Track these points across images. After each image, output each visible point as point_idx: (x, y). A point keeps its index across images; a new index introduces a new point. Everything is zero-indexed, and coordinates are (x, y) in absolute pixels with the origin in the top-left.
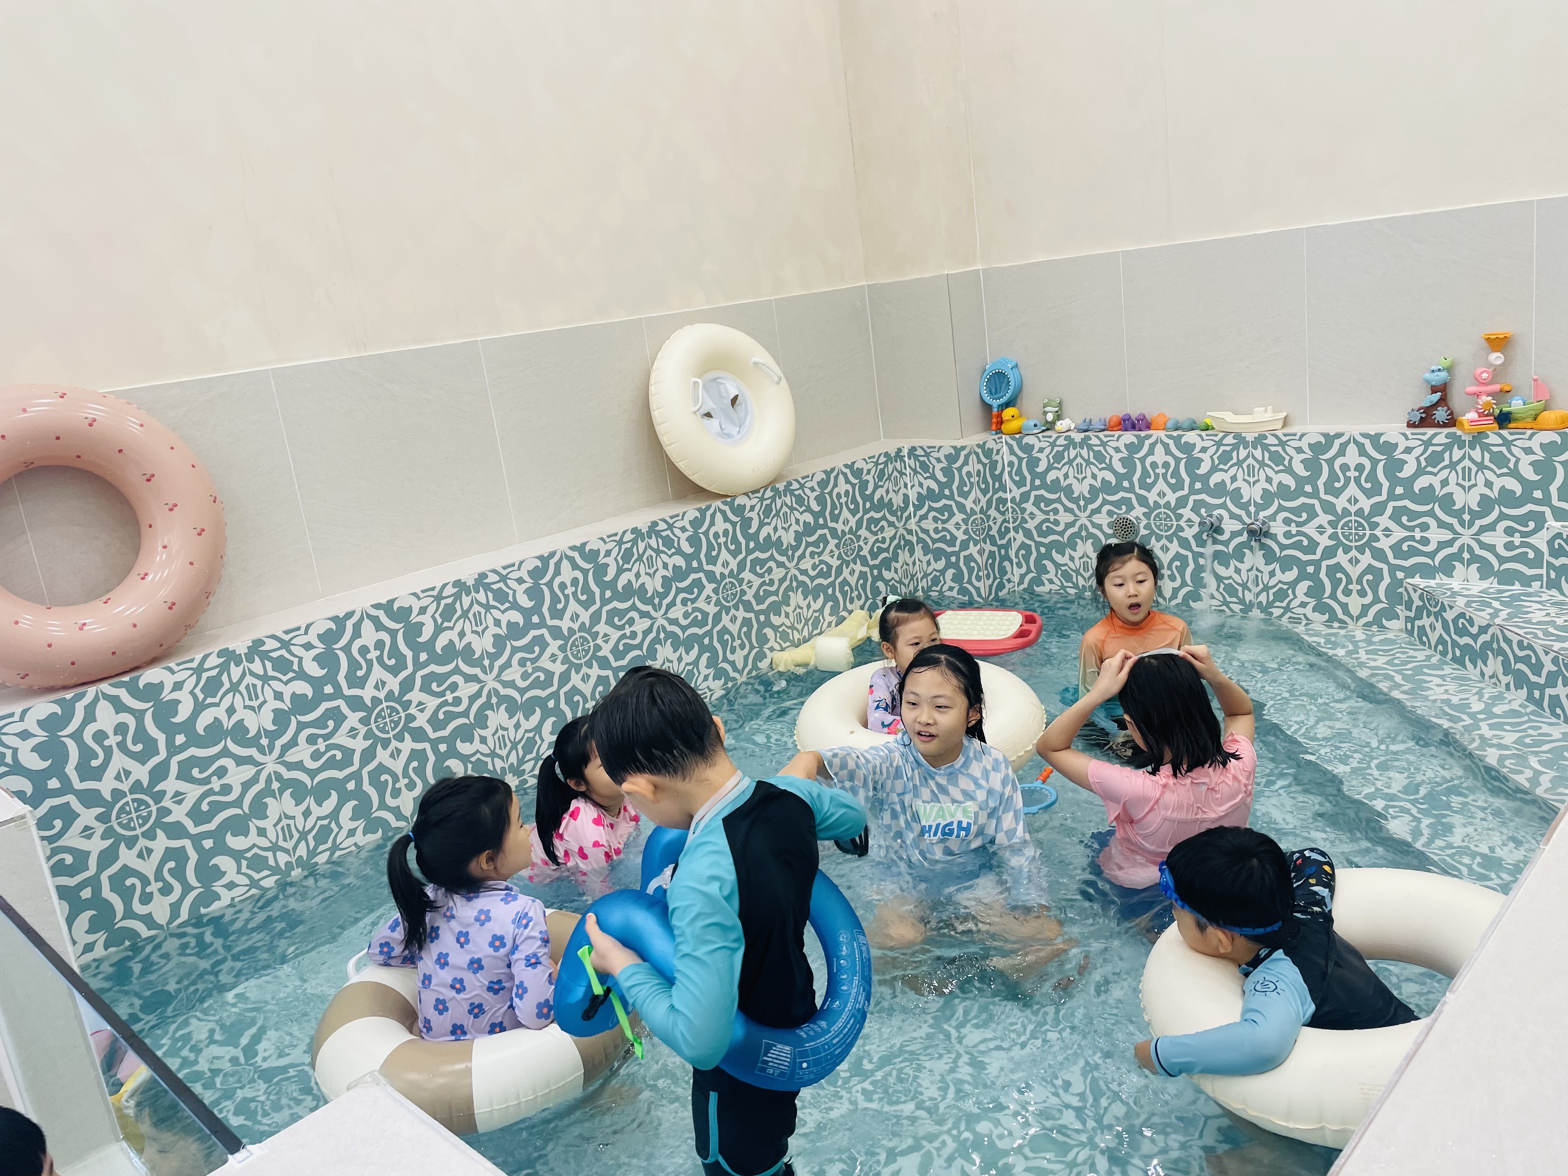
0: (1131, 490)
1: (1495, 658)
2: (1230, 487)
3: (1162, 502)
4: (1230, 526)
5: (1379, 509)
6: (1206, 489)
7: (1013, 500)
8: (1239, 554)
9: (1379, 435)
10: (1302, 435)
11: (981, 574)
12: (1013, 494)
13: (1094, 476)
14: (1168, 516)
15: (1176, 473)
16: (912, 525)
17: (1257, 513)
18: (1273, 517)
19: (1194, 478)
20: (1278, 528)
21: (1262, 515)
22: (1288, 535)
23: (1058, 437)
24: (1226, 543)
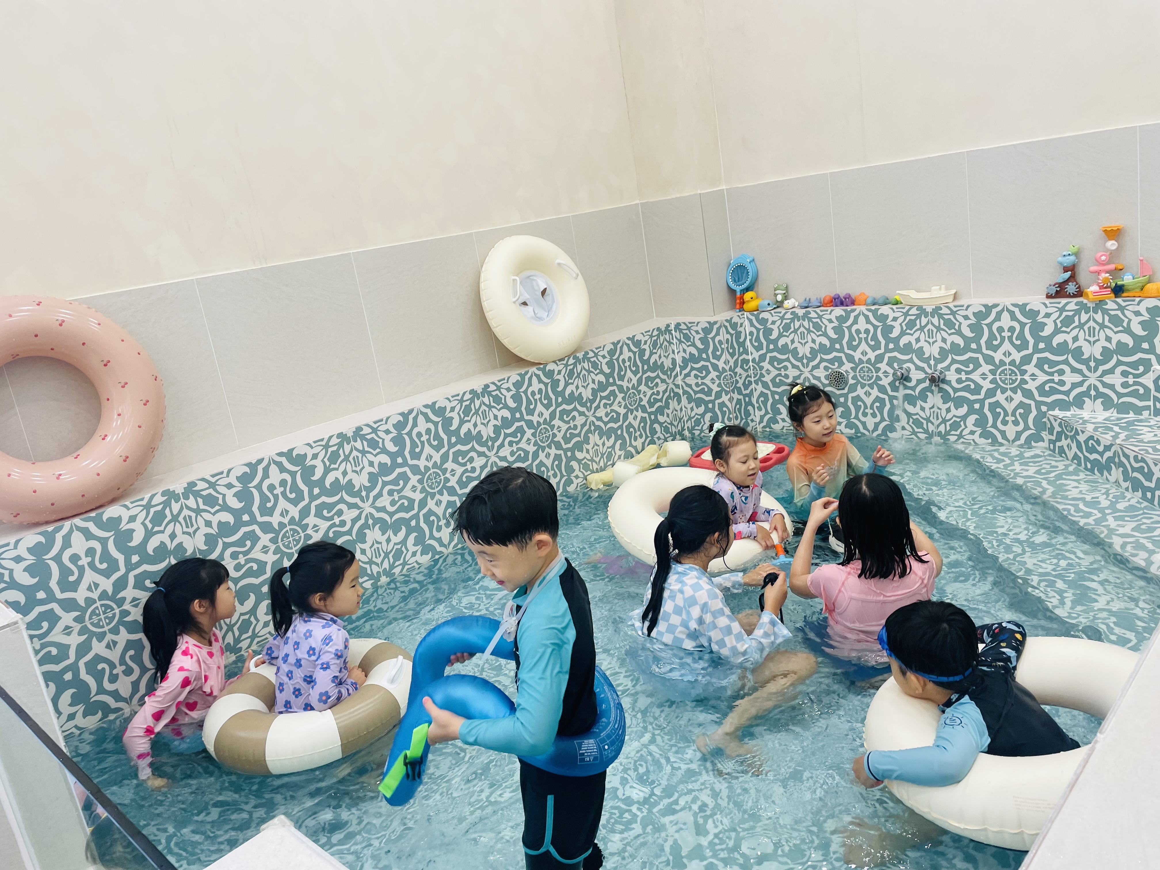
0: (841, 350)
1: (1117, 468)
2: (915, 346)
3: (865, 359)
4: (916, 375)
5: (1026, 360)
6: (897, 349)
7: (754, 360)
8: (923, 397)
9: (1025, 305)
10: (968, 307)
11: (731, 416)
12: (753, 356)
13: (814, 341)
14: (869, 369)
15: (875, 337)
16: (679, 381)
17: (936, 365)
18: (948, 368)
19: (888, 340)
20: (951, 376)
21: (940, 366)
22: (959, 381)
23: (786, 313)
24: (913, 389)
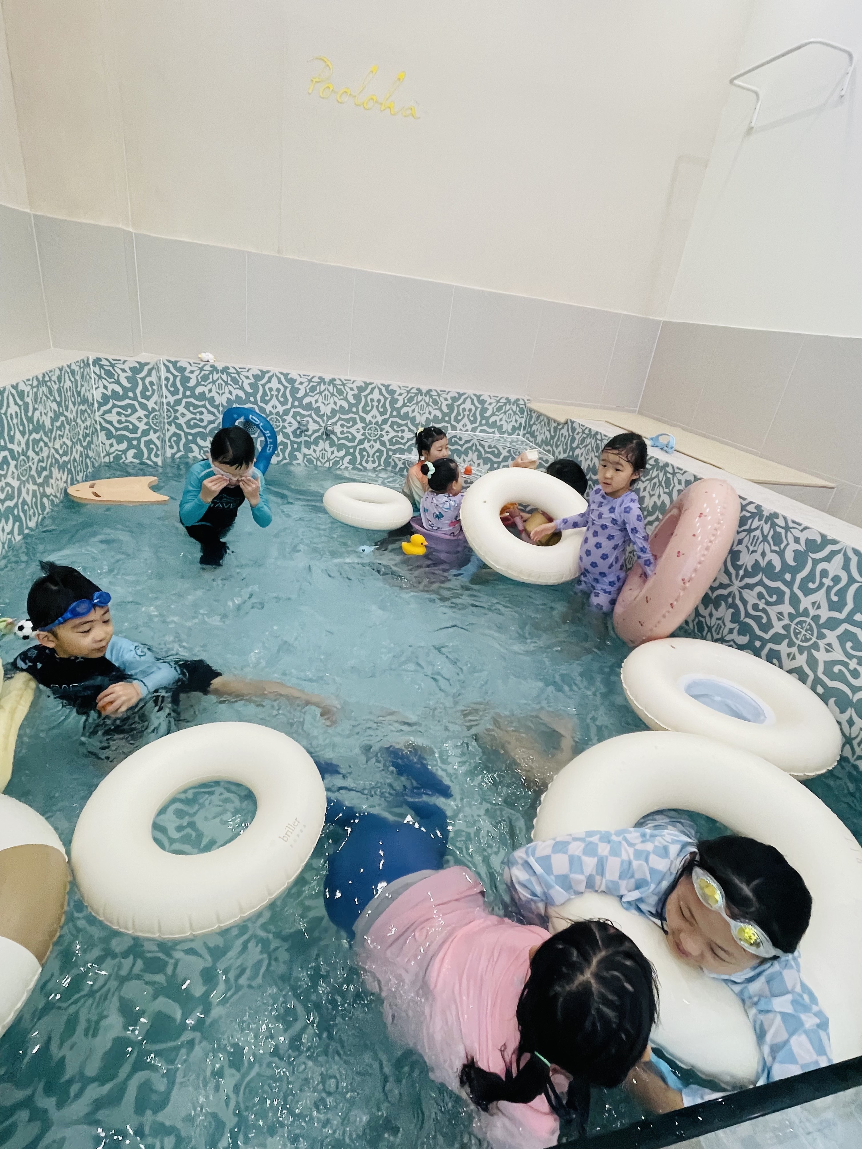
2: (314, 406)
3: (274, 411)
4: (312, 427)
6: (301, 406)
7: (168, 404)
8: (316, 442)
14: (277, 420)
15: (284, 395)
16: (97, 416)
17: (327, 421)
18: (335, 424)
19: (295, 399)
20: (338, 429)
21: (330, 422)
22: (342, 433)
23: (205, 365)
24: (309, 436)
